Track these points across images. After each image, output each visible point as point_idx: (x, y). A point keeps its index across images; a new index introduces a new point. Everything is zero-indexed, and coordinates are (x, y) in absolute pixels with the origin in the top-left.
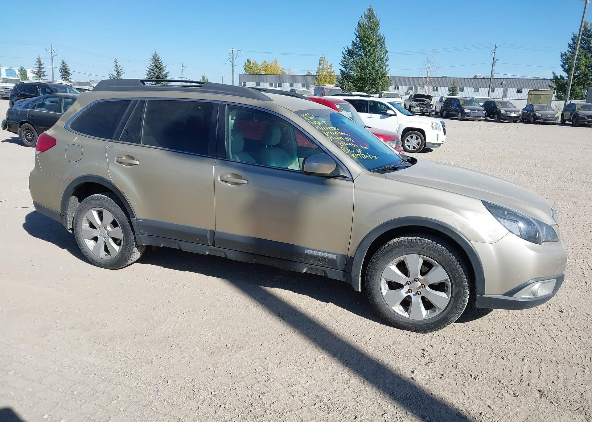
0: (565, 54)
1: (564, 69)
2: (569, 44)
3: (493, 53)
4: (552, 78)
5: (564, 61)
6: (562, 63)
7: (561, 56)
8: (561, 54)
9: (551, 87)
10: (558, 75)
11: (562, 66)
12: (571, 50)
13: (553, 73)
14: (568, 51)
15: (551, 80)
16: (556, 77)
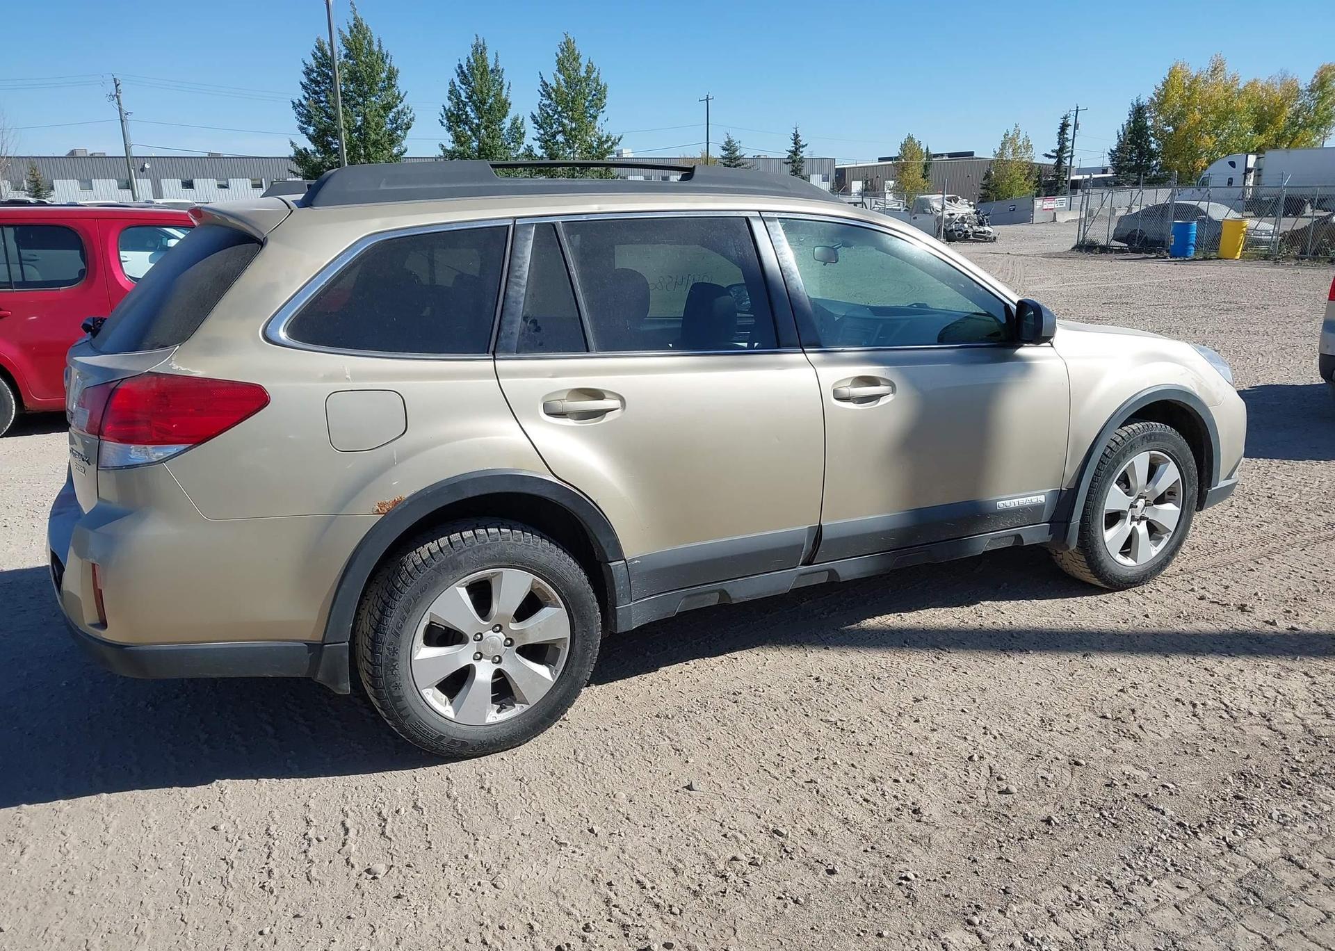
0: (301, 104)
1: (307, 135)
2: (301, 83)
3: (115, 97)
4: (293, 154)
5: (303, 119)
6: (298, 123)
7: (295, 107)
8: (293, 103)
9: (294, 173)
10: (300, 146)
11: (301, 129)
12: (310, 96)
13: (292, 144)
14: (304, 96)
15: (292, 159)
16: (298, 152)
